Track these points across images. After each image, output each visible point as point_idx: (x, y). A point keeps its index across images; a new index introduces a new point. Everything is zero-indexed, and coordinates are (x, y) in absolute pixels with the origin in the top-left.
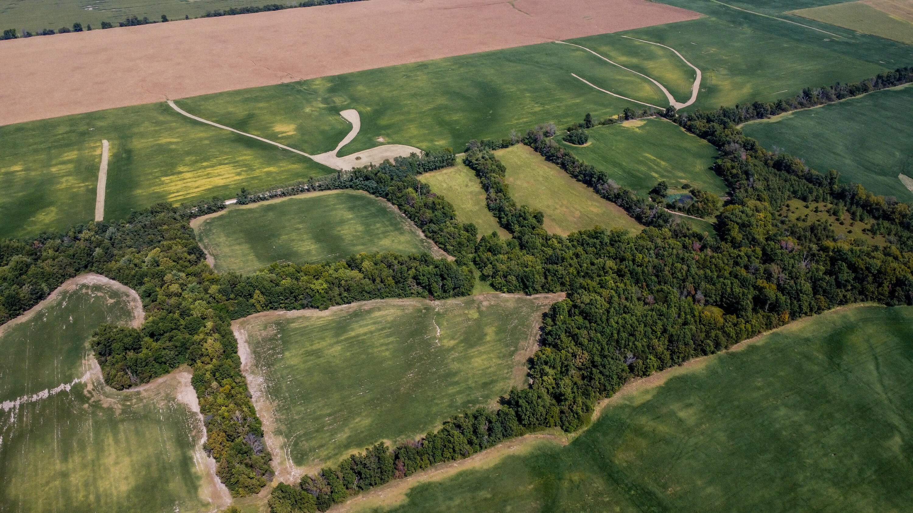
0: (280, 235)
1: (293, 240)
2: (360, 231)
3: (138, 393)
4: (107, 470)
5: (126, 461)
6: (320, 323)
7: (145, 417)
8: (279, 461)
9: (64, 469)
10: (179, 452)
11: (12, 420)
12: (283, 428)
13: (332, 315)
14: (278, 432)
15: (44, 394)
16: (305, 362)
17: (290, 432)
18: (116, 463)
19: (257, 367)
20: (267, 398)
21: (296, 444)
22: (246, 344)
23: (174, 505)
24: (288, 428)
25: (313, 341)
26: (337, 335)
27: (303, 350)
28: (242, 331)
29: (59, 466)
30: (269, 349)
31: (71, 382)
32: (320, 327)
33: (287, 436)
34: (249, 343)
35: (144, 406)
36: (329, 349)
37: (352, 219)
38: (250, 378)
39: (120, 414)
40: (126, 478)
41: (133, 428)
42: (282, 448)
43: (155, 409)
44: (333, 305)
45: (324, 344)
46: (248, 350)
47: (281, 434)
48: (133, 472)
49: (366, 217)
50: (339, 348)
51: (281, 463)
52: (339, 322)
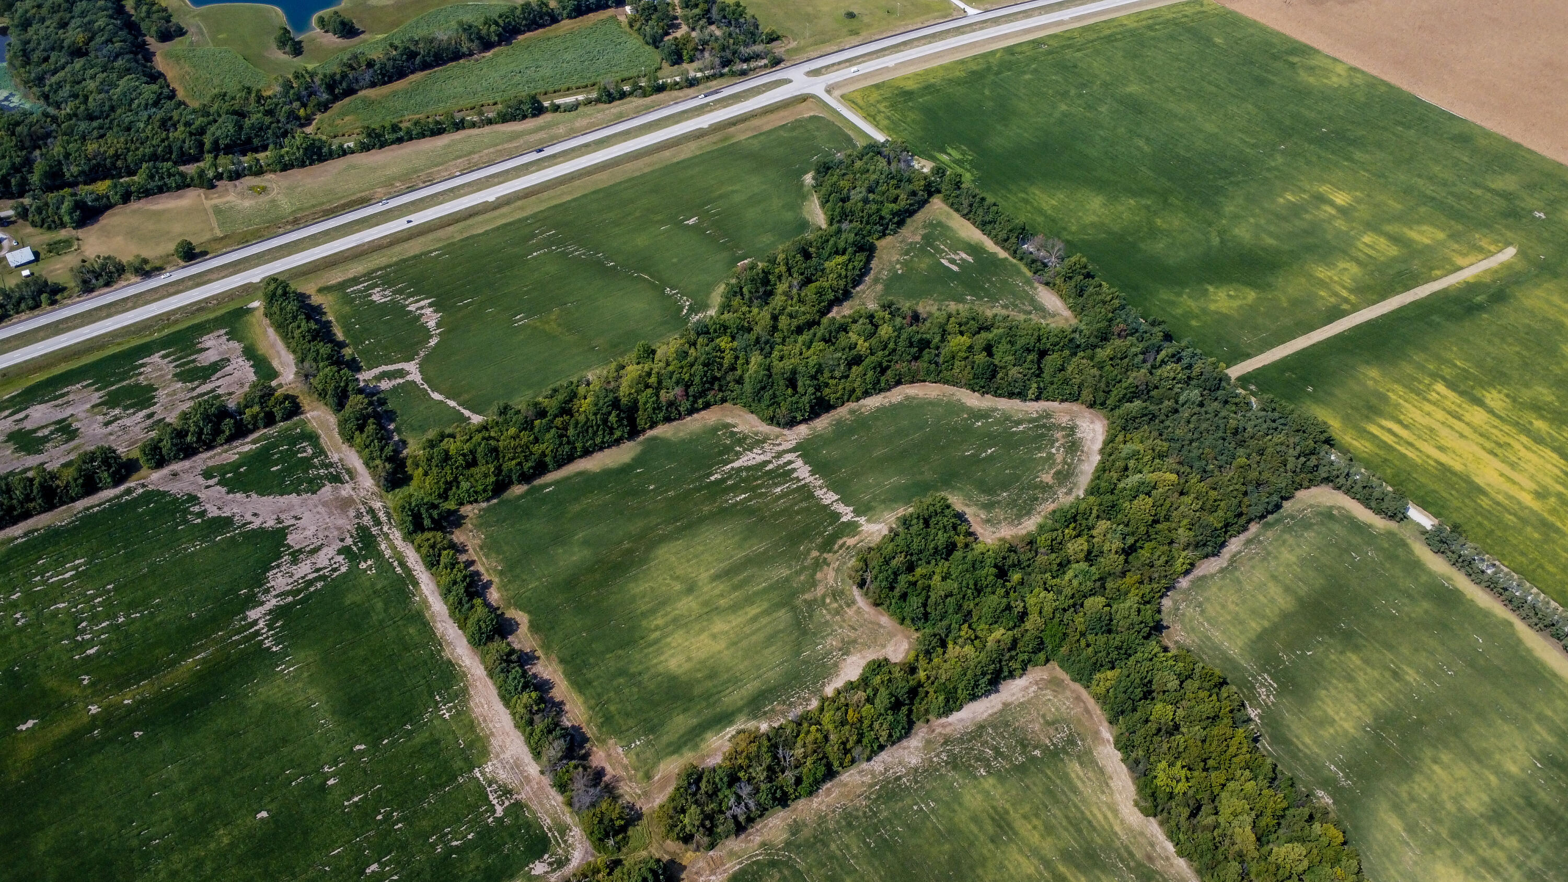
0: (1356, 648)
1: (1350, 679)
2: (1461, 809)
3: (851, 603)
4: (702, 630)
5: (719, 646)
6: (1098, 815)
7: (804, 632)
8: (736, 849)
9: (700, 584)
10: (740, 703)
11: (779, 489)
12: (806, 833)
13: (1130, 830)
14: (795, 829)
15: (828, 497)
16: (975, 819)
17: (799, 847)
18: (714, 637)
19: (946, 743)
20: (871, 786)
21: (773, 864)
22: (1000, 706)
23: (647, 735)
24: (807, 840)
25: (1037, 816)
26: (1067, 856)
27: (1007, 806)
28: (1035, 688)
29: (704, 576)
30: (996, 749)
31: (858, 516)
32: (1084, 818)
33: (788, 844)
34: (1001, 711)
35: (827, 622)
36: (1021, 851)
37: (1503, 775)
38: (915, 742)
39: (805, 601)
40: (689, 659)
41: (781, 627)
42: (763, 844)
43: (823, 638)
44: (1161, 824)
45: (1035, 838)
46: (985, 715)
47: (793, 834)
48: (700, 663)
49: (1531, 805)
50: (1031, 870)
51: (731, 854)
52: (1108, 846)
